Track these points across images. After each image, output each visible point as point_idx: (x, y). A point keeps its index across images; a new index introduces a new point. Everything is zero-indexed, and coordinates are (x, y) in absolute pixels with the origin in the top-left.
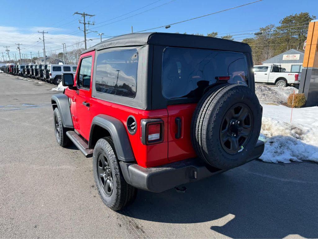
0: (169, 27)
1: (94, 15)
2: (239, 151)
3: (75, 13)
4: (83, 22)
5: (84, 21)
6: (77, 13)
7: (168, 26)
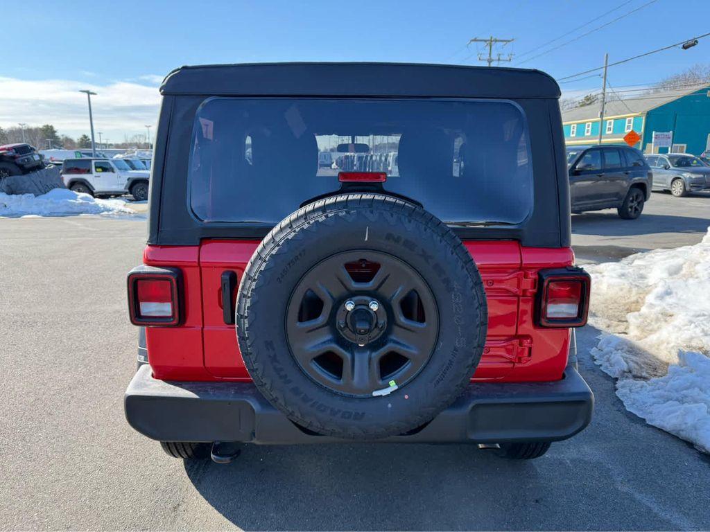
0: (694, 45)
1: (513, 40)
2: (375, 394)
3: (472, 40)
4: (488, 57)
5: (490, 54)
6: (475, 40)
7: (690, 43)
